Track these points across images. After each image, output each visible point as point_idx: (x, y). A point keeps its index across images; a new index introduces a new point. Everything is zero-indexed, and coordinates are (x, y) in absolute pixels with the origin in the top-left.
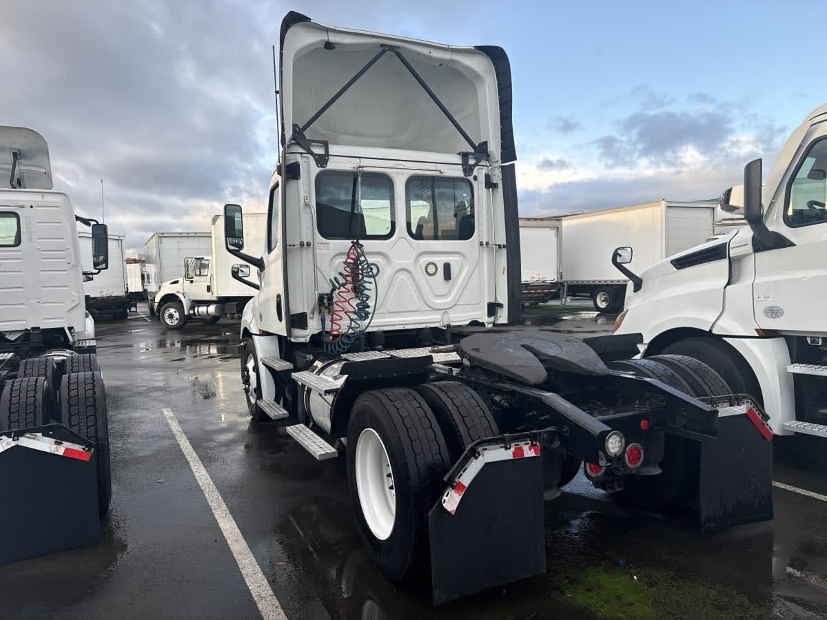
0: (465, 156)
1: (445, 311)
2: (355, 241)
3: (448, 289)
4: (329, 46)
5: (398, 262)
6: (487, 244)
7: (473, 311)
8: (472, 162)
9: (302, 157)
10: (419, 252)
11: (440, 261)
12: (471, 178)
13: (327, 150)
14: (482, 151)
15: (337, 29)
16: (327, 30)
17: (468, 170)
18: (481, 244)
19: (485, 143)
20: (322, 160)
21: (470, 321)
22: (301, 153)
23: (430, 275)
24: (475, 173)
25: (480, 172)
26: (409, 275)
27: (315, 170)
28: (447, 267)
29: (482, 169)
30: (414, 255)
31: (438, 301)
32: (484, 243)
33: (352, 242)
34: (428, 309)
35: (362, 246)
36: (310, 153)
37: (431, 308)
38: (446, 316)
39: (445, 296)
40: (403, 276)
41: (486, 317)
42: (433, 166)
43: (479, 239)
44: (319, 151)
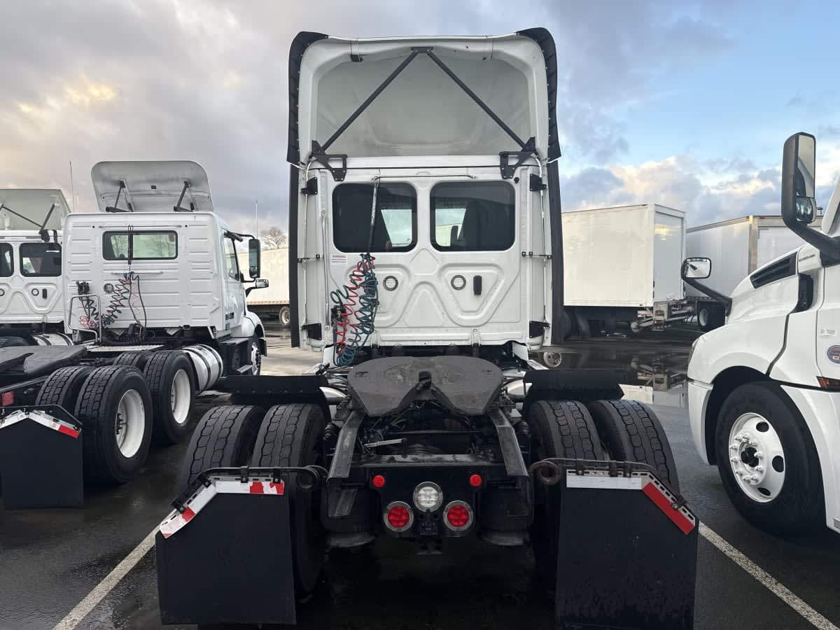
0: (504, 156)
1: (475, 328)
2: (365, 253)
3: (479, 305)
4: (355, 58)
5: (419, 275)
6: (531, 254)
7: (512, 330)
8: (512, 162)
9: (320, 172)
10: (445, 264)
11: (469, 274)
12: (512, 181)
13: (345, 164)
14: (529, 148)
15: (359, 40)
16: (351, 43)
17: (507, 171)
18: (524, 255)
19: (532, 140)
20: (339, 174)
21: (506, 341)
22: (319, 169)
23: (456, 288)
24: (517, 174)
25: (523, 175)
26: (432, 289)
27: (333, 184)
28: (478, 281)
29: (527, 169)
30: (438, 267)
31: (466, 317)
32: (527, 254)
33: (362, 255)
34: (455, 325)
35: (374, 258)
36: (328, 167)
37: (456, 324)
38: (476, 334)
39: (476, 312)
40: (424, 289)
41: (528, 338)
42: (463, 171)
43: (520, 249)
44: (337, 165)
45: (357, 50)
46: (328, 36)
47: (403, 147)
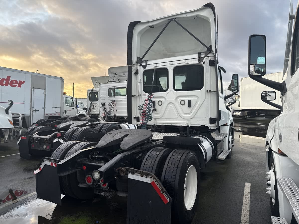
0: (199, 54)
1: (189, 119)
2: (150, 93)
3: (190, 111)
4: (151, 27)
5: (169, 100)
6: (210, 91)
7: (203, 121)
8: (203, 56)
9: (139, 67)
10: (178, 96)
11: (186, 99)
12: (202, 63)
13: (146, 63)
14: (209, 50)
15: (151, 21)
17: (200, 59)
18: (207, 91)
19: (211, 46)
20: (144, 67)
21: (201, 125)
23: (182, 105)
24: (204, 60)
25: (207, 60)
26: (173, 105)
27: (143, 70)
28: (190, 102)
29: (209, 58)
30: (175, 97)
31: (186, 116)
32: (209, 91)
35: (153, 95)
36: (141, 65)
37: (182, 118)
38: (189, 122)
39: (189, 114)
40: (171, 105)
41: (209, 124)
42: (184, 61)
43: (206, 89)
44: (144, 64)
45: (151, 24)
46: (140, 21)
47: (177, 54)
